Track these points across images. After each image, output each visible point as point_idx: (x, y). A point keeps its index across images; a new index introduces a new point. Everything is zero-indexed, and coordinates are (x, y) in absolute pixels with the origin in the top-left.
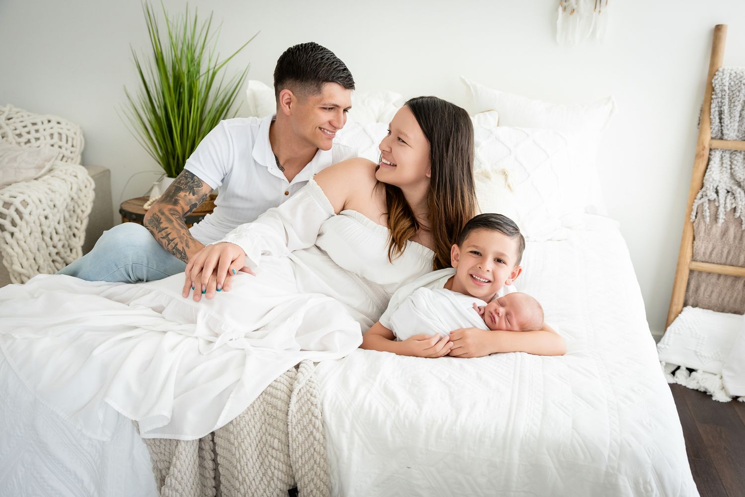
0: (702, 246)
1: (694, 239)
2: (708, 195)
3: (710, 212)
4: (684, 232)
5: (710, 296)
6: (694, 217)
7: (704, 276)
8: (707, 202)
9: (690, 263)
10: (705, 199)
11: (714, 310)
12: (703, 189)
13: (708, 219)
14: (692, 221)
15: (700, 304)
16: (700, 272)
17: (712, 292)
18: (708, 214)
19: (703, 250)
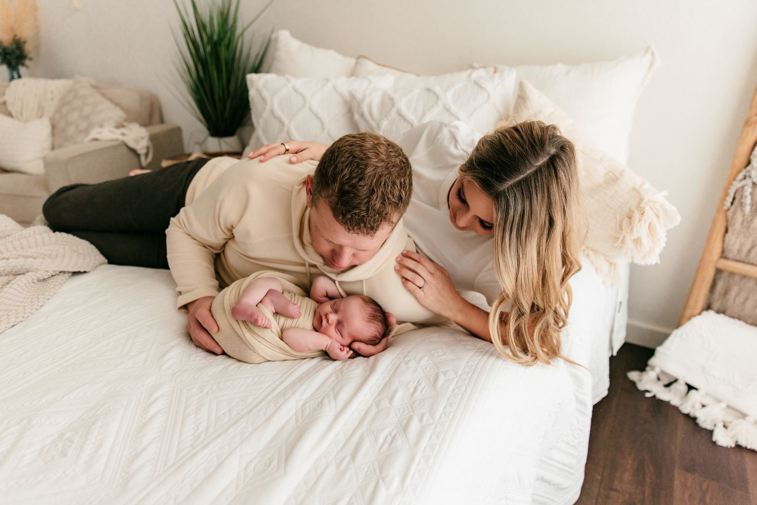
0: (735, 242)
1: (726, 231)
2: (753, 176)
3: (752, 199)
4: (714, 221)
5: (744, 303)
6: (729, 204)
7: (737, 278)
8: (751, 185)
9: (717, 260)
10: (748, 182)
11: (746, 322)
12: (748, 168)
13: (748, 209)
14: (725, 208)
15: (728, 312)
16: (732, 274)
17: (747, 299)
18: (748, 201)
19: (737, 246)
